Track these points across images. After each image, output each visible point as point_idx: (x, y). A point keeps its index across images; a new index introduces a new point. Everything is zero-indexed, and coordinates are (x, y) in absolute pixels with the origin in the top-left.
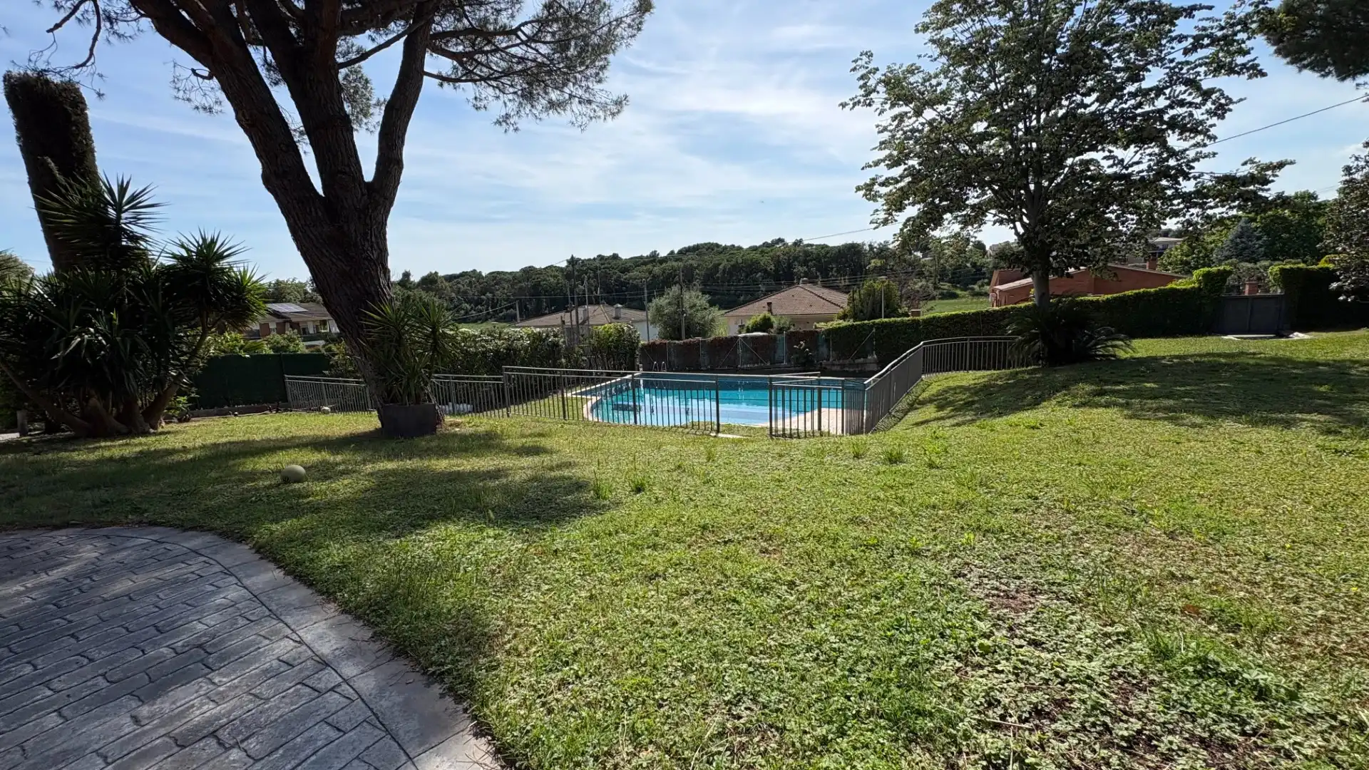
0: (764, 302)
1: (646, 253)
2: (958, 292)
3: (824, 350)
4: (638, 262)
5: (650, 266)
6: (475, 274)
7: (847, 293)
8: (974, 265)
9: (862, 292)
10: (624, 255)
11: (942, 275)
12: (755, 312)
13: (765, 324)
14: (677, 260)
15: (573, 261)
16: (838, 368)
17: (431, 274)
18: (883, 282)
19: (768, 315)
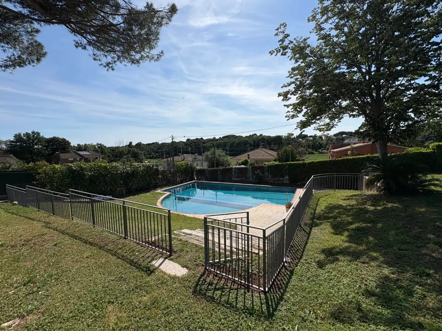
0: (246, 154)
1: (212, 138)
2: (314, 152)
3: (266, 174)
4: (209, 140)
5: (212, 142)
6: (156, 144)
7: (276, 151)
8: (319, 143)
9: (282, 151)
10: (205, 138)
11: (309, 146)
12: (243, 157)
13: (245, 163)
14: (221, 140)
15: (188, 140)
16: (272, 181)
17: (139, 143)
18: (290, 147)
19: (247, 158)
